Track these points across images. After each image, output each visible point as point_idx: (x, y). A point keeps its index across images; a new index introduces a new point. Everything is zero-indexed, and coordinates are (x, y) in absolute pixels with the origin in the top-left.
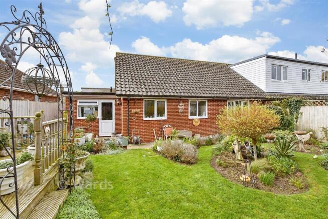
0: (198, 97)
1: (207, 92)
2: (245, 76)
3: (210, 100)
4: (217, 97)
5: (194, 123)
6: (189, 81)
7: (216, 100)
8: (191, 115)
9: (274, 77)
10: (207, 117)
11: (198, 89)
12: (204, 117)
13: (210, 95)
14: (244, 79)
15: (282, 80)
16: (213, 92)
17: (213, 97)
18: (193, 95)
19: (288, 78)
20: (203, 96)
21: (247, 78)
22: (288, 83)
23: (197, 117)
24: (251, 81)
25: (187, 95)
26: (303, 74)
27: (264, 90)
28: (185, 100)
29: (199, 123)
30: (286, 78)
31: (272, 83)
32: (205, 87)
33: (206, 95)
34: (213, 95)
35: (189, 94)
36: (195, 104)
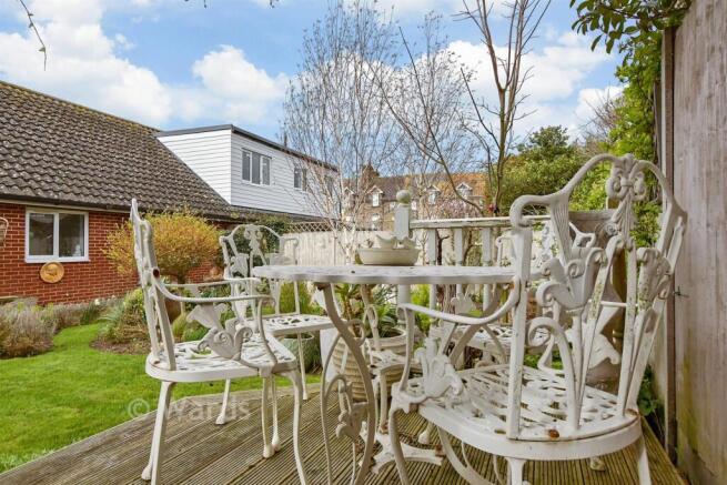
0: (57, 202)
1: (86, 191)
2: (190, 165)
3: (97, 213)
4: (116, 207)
5: (45, 275)
6: (25, 155)
7: (112, 214)
8: (31, 253)
9: (246, 176)
10: (86, 258)
11: (57, 179)
12: (75, 258)
13: (95, 201)
14: (189, 172)
15: (261, 185)
16: (105, 194)
17: (104, 206)
18: (41, 193)
19: (272, 181)
20: (76, 199)
21: (196, 171)
22: (270, 190)
23: (56, 258)
24: (204, 179)
25: (21, 193)
26: (296, 176)
27: (228, 199)
28: (15, 207)
29: (60, 275)
30: (267, 182)
31: (242, 187)
32: (82, 177)
33: (83, 199)
34: (103, 202)
35: (29, 192)
36: (48, 221)
